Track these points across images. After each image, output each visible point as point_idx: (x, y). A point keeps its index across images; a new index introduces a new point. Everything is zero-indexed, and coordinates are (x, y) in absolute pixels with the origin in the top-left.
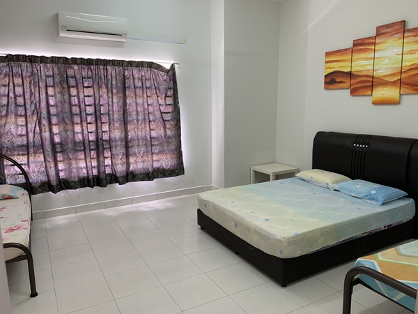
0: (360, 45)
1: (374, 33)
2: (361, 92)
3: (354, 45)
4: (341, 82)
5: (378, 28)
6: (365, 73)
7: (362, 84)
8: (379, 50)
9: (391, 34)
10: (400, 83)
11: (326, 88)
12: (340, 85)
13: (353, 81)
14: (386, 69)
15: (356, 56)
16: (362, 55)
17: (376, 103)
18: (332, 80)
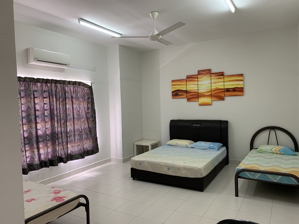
0: (190, 78)
1: (197, 73)
2: (193, 100)
3: (187, 78)
4: (182, 95)
5: (199, 71)
6: (194, 91)
7: (193, 96)
8: (200, 81)
9: (205, 74)
10: (211, 96)
11: (173, 98)
12: (181, 96)
13: (188, 95)
14: (204, 89)
15: (188, 83)
16: (192, 83)
17: (200, 105)
18: (176, 94)
